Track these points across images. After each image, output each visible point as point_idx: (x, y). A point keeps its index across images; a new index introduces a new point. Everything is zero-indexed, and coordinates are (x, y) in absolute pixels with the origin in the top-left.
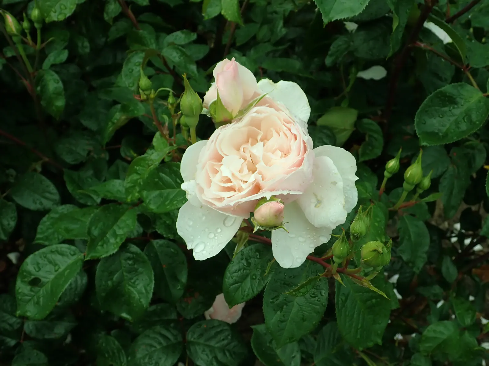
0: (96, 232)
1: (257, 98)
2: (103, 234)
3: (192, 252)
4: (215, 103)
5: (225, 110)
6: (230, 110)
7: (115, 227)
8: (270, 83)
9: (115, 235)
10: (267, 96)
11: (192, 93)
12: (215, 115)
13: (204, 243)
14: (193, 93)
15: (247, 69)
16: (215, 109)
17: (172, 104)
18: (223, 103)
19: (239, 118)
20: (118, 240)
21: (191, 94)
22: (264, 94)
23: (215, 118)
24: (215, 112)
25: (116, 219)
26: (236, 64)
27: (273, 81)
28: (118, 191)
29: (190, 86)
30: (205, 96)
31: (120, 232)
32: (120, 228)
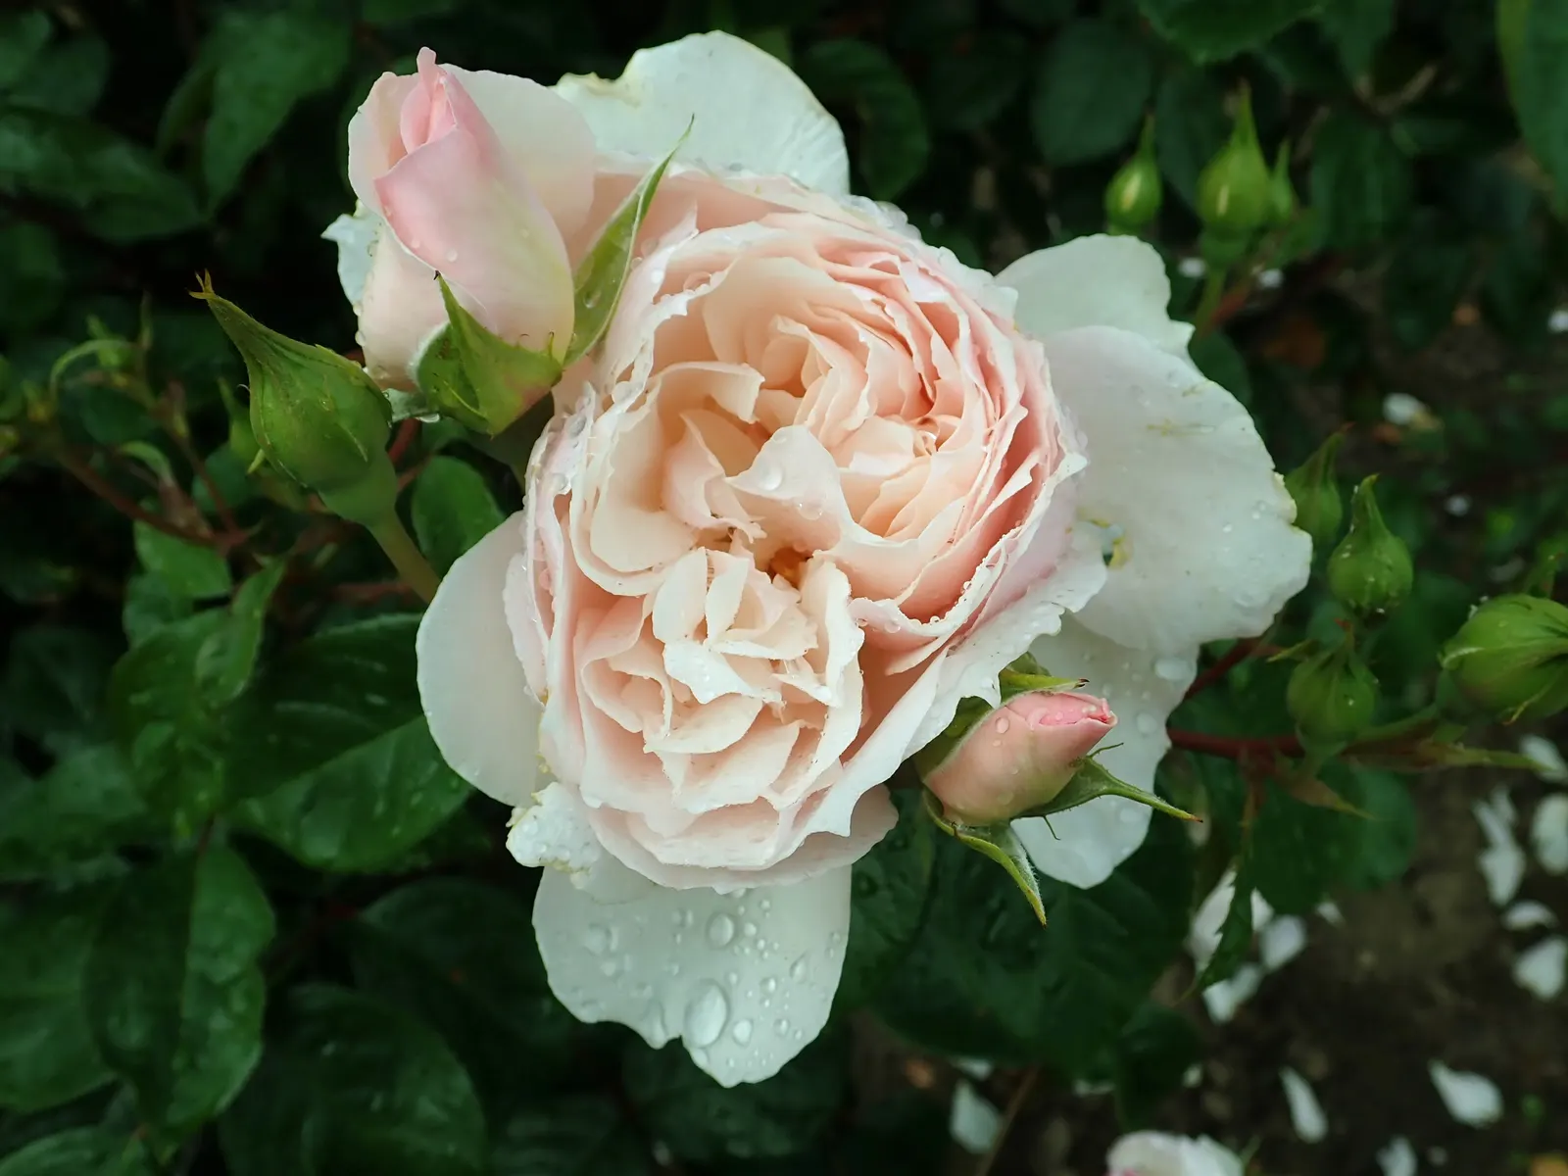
0: (134, 1034)
1: (628, 201)
2: (168, 1026)
3: (687, 1056)
4: (443, 348)
5: (514, 356)
6: (534, 345)
7: (195, 963)
8: (592, 91)
9: (215, 993)
10: (675, 170)
11: (297, 359)
12: (477, 406)
13: (711, 982)
14: (298, 354)
15: (510, 77)
16: (461, 374)
17: (126, 369)
18: (494, 329)
19: (587, 355)
20: (239, 1005)
21: (297, 366)
22: (653, 170)
23: (483, 419)
24: (467, 389)
25: (179, 927)
26: (454, 82)
27: (602, 76)
28: (110, 796)
29: (262, 328)
30: (356, 329)
31: (227, 969)
32: (215, 954)
